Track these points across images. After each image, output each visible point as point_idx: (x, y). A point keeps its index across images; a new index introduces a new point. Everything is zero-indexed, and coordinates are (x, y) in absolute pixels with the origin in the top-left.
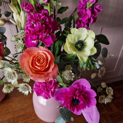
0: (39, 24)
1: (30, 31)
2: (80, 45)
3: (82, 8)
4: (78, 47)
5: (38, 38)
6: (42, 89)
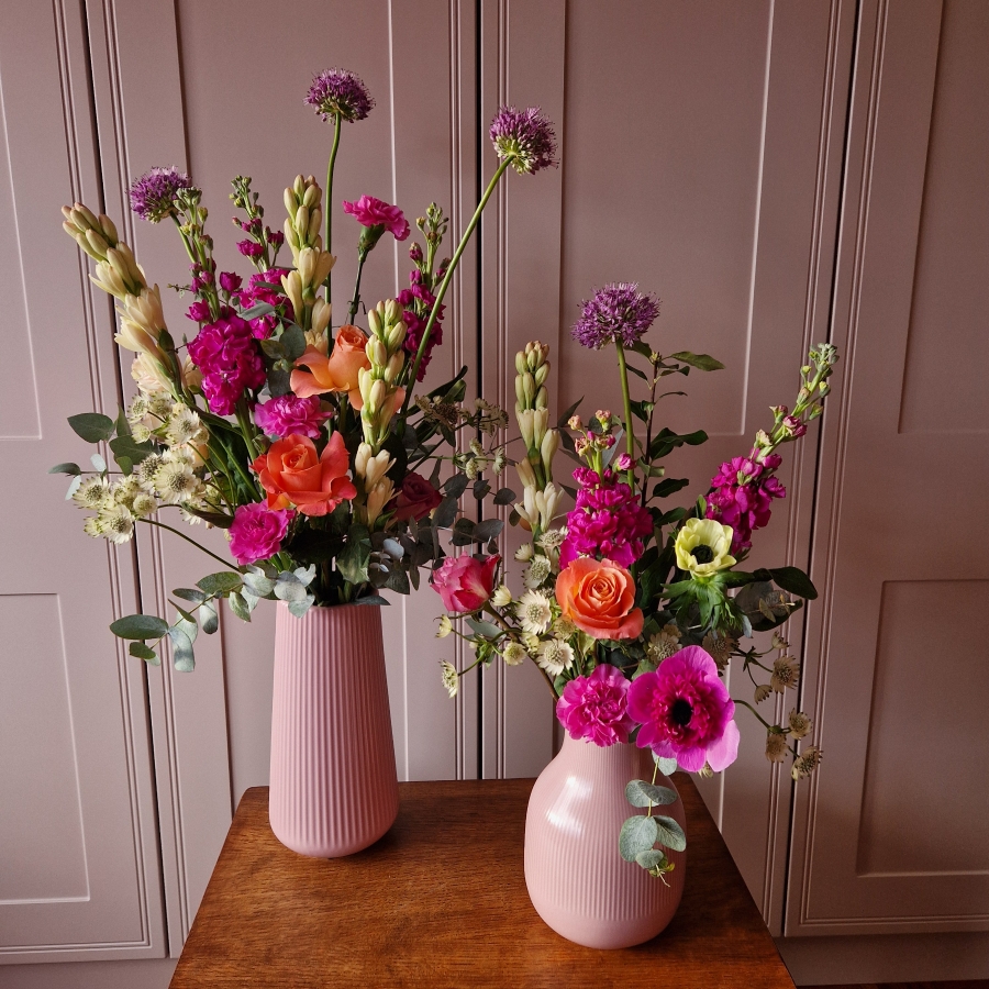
0: (603, 513)
1: (582, 529)
3: (726, 485)
5: (599, 546)
6: (586, 710)
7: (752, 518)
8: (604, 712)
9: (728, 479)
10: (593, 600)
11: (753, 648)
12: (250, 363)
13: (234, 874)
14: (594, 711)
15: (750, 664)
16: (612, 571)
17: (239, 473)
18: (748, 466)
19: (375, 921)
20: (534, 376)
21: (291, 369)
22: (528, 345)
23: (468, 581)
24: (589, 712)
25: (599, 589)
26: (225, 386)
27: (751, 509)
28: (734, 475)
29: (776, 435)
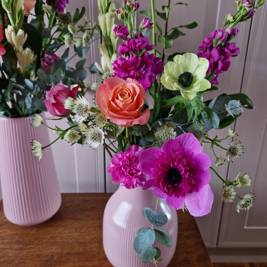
0: (133, 56)
2: (186, 78)
4: (182, 81)
6: (122, 168)
7: (220, 64)
8: (131, 170)
9: (208, 44)
11: (216, 137)
14: (126, 169)
15: (214, 146)
16: (132, 84)
18: (220, 34)
19: (38, 256)
23: (59, 98)
24: (123, 170)
27: (219, 59)
28: (211, 41)
29: (236, 17)
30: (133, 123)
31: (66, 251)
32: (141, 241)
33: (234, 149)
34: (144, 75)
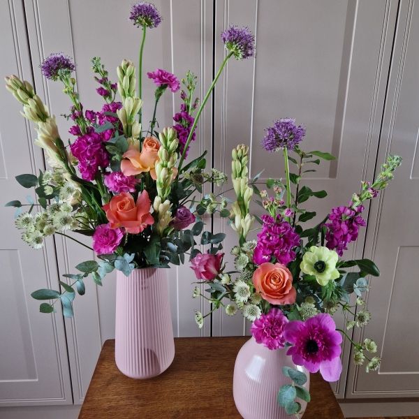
0: (276, 237)
1: (265, 244)
3: (336, 219)
5: (273, 253)
6: (265, 331)
7: (349, 237)
8: (273, 333)
9: (337, 217)
10: (272, 285)
11: (347, 302)
12: (101, 156)
13: (99, 386)
14: (268, 332)
15: (345, 310)
17: (97, 206)
18: (348, 211)
20: (241, 162)
21: (122, 159)
22: (238, 146)
23: (208, 267)
25: (275, 279)
26: (89, 168)
27: (349, 232)
28: (341, 215)
29: (363, 196)
30: (285, 303)
31: (191, 407)
32: (284, 396)
33: (363, 317)
34: (286, 253)
